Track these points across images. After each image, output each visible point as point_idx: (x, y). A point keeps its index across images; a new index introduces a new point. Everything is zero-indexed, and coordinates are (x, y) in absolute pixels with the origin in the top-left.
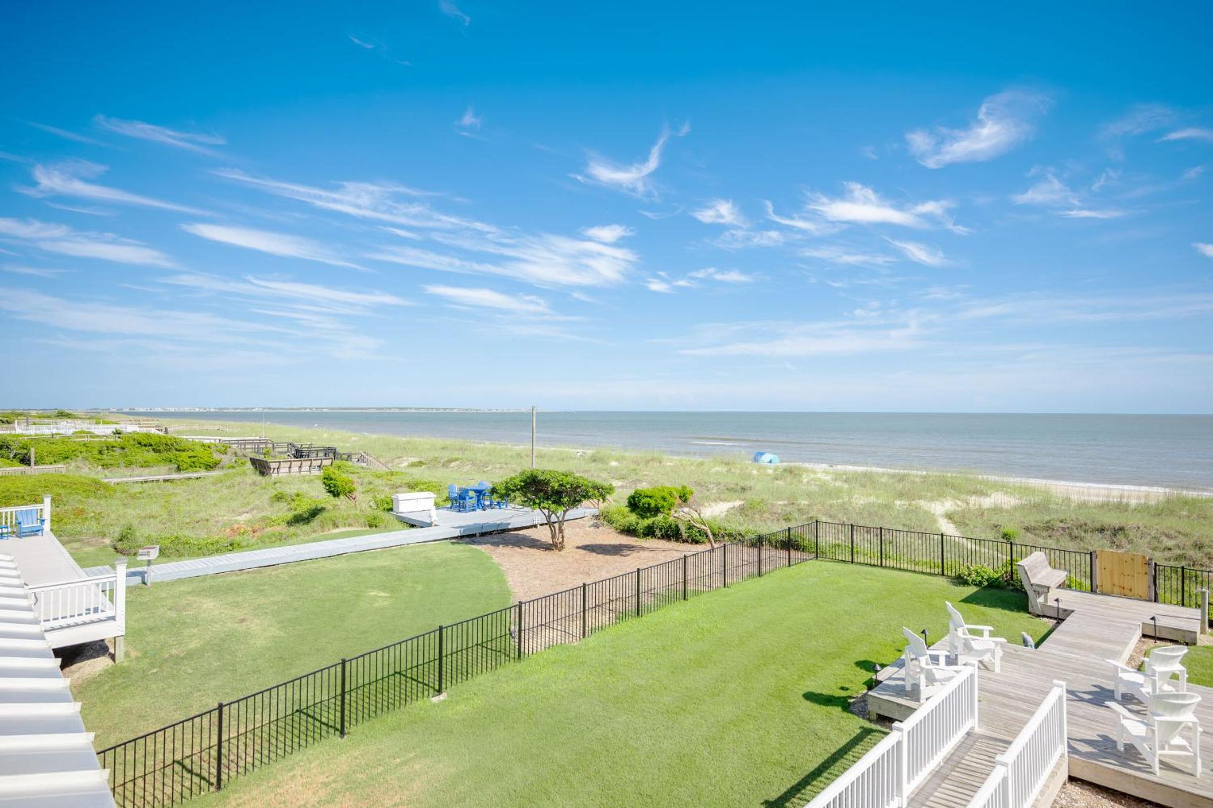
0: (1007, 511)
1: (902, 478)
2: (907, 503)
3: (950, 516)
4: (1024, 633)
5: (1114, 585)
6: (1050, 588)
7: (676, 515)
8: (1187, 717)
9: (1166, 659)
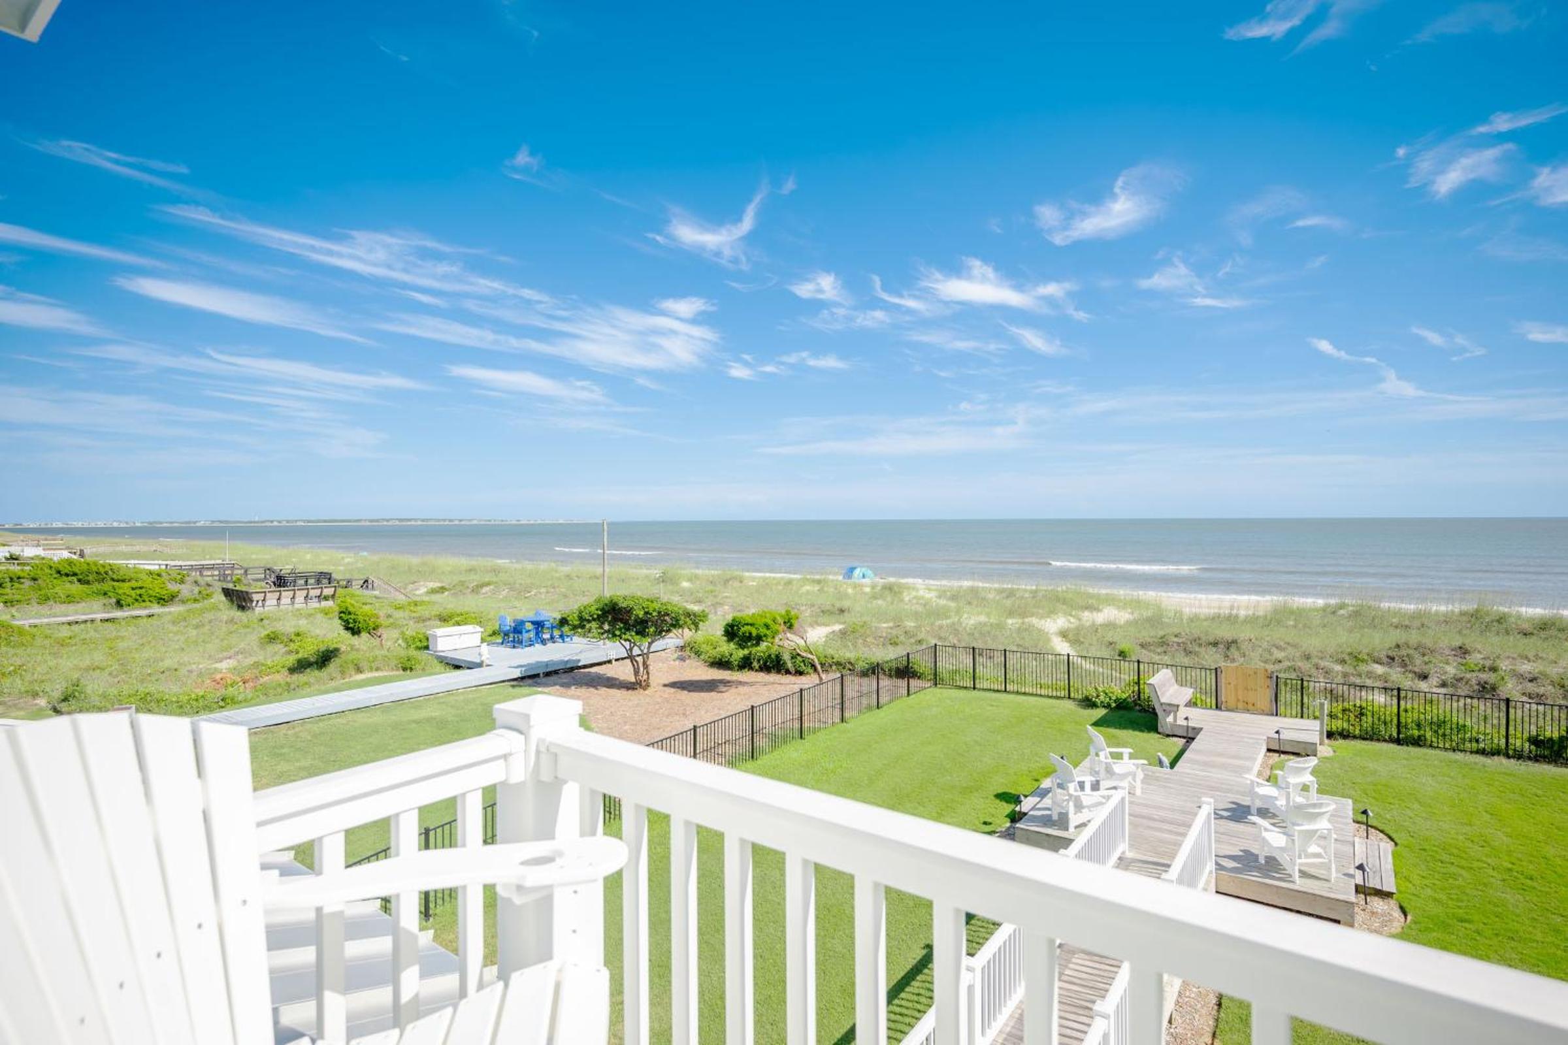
0: (1121, 627)
1: (1011, 594)
2: (1020, 621)
3: (1064, 634)
4: (1159, 754)
5: (1238, 700)
6: (1178, 706)
7: (781, 643)
8: (1323, 825)
9: (1299, 771)
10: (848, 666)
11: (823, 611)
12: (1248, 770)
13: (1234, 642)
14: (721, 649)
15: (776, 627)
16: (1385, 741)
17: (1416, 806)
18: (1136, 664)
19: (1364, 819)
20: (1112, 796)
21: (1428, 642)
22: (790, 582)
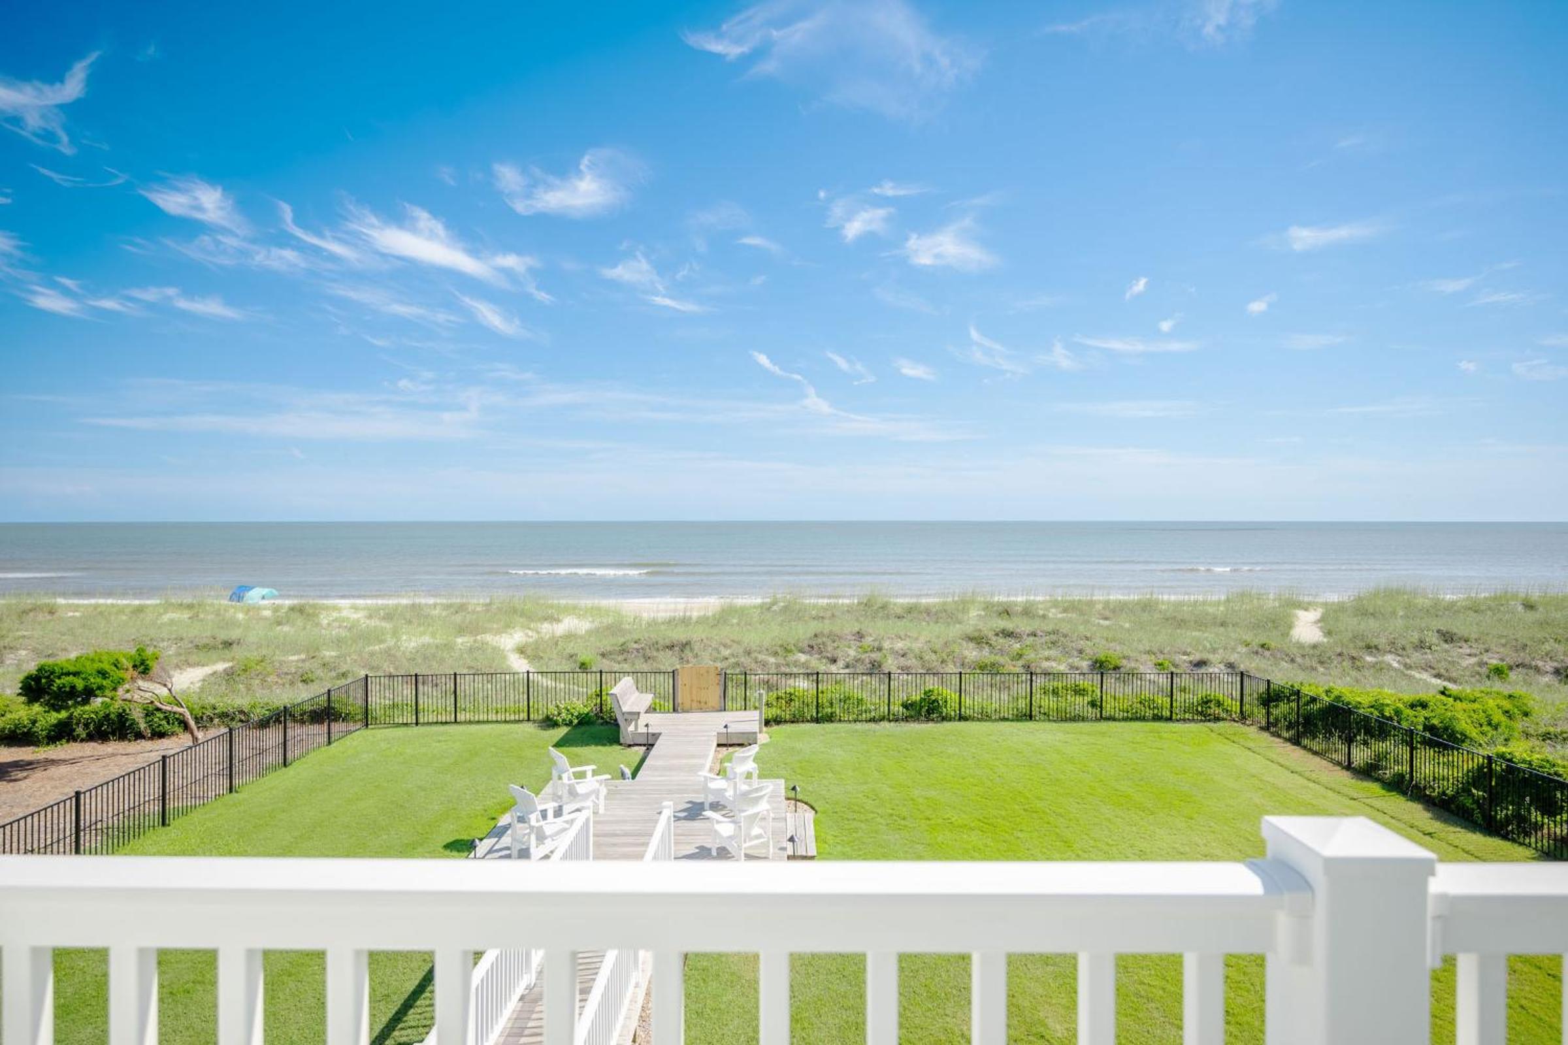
0: (581, 637)
1: (460, 609)
2: (472, 639)
3: (521, 650)
4: (622, 766)
5: (692, 701)
6: (639, 713)
7: (128, 696)
8: (763, 806)
9: (744, 759)
10: (239, 716)
11: (197, 647)
12: (701, 767)
13: (688, 643)
14: (15, 716)
15: (121, 674)
16: (808, 721)
17: (830, 775)
18: (599, 675)
19: (794, 796)
20: (575, 819)
21: (836, 629)
22: (140, 610)
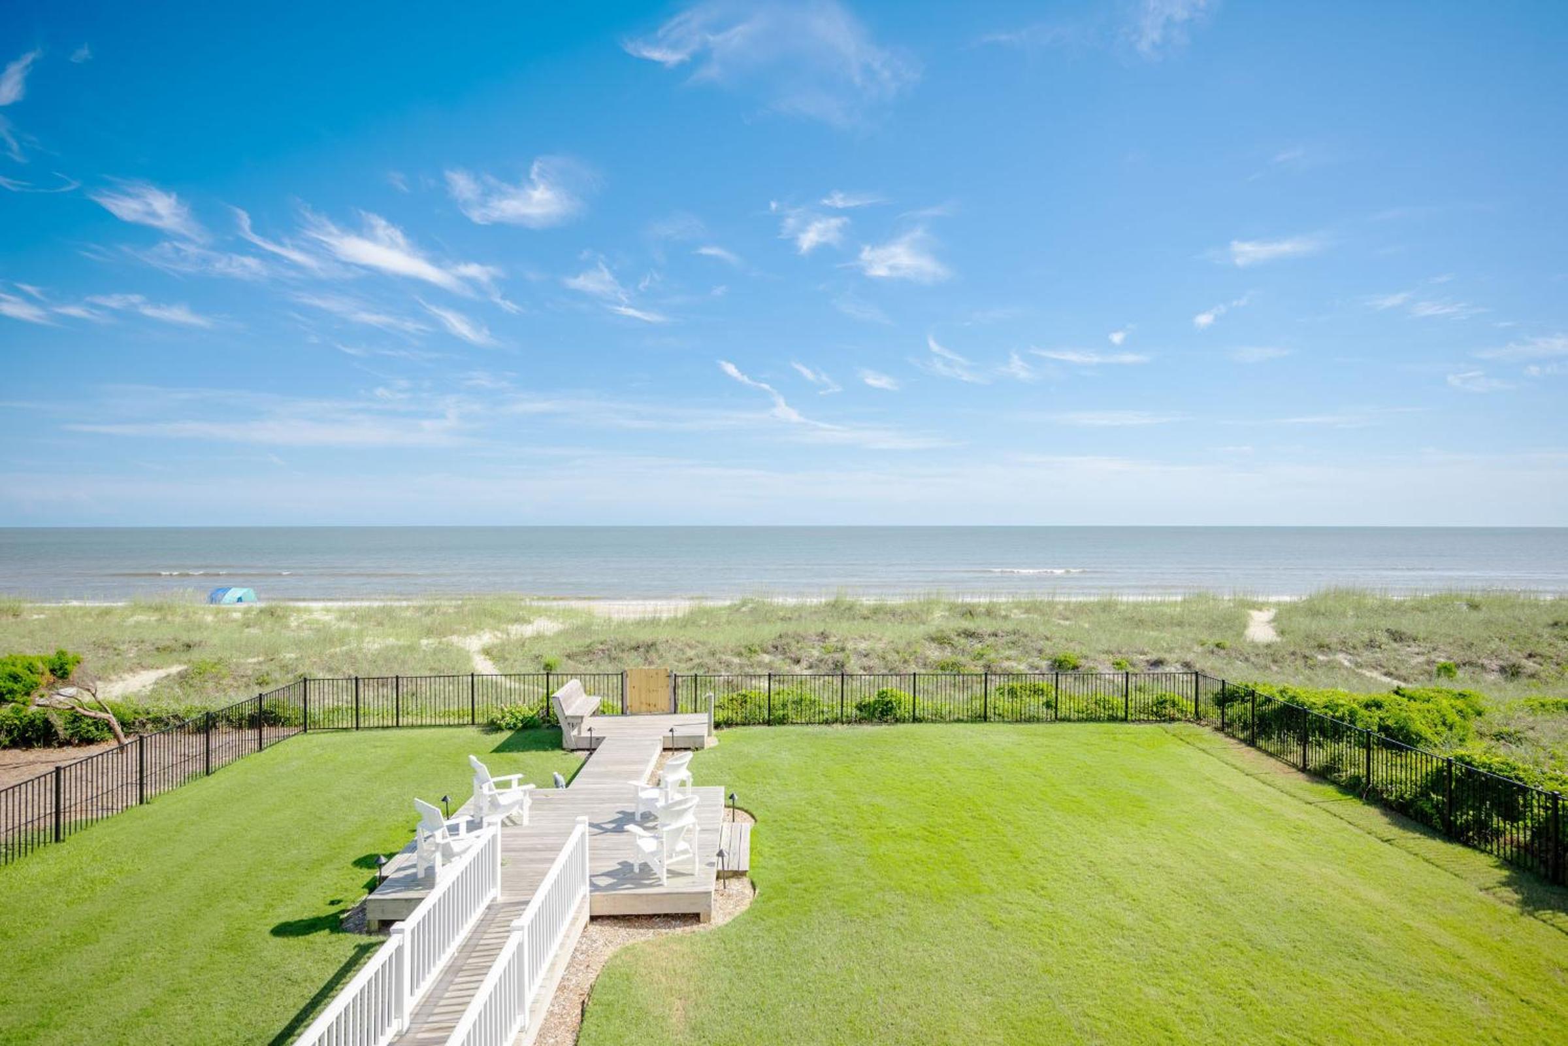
0: (550, 638)
1: (431, 610)
3: (487, 652)
4: (556, 773)
5: (641, 703)
6: (585, 717)
8: (689, 819)
11: (157, 649)
12: (642, 774)
13: (654, 644)
16: (758, 724)
19: (732, 802)
21: (801, 630)
22: (107, 612)
